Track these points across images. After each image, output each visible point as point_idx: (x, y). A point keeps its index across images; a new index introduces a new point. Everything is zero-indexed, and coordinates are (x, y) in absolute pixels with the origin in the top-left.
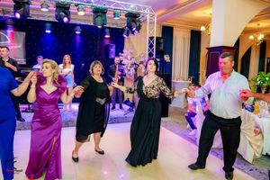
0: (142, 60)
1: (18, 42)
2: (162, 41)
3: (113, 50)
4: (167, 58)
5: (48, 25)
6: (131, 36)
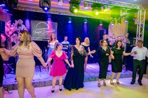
5: (70, 18)
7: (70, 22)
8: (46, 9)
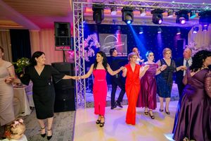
7: (141, 33)
8: (129, 22)
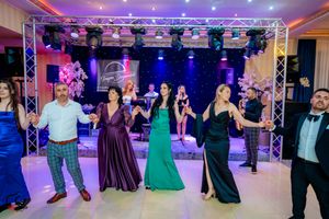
0: (268, 85)
1: (132, 70)
2: (296, 60)
3: (231, 75)
4: (304, 82)
5: (161, 51)
6: (254, 57)
7: (161, 58)
